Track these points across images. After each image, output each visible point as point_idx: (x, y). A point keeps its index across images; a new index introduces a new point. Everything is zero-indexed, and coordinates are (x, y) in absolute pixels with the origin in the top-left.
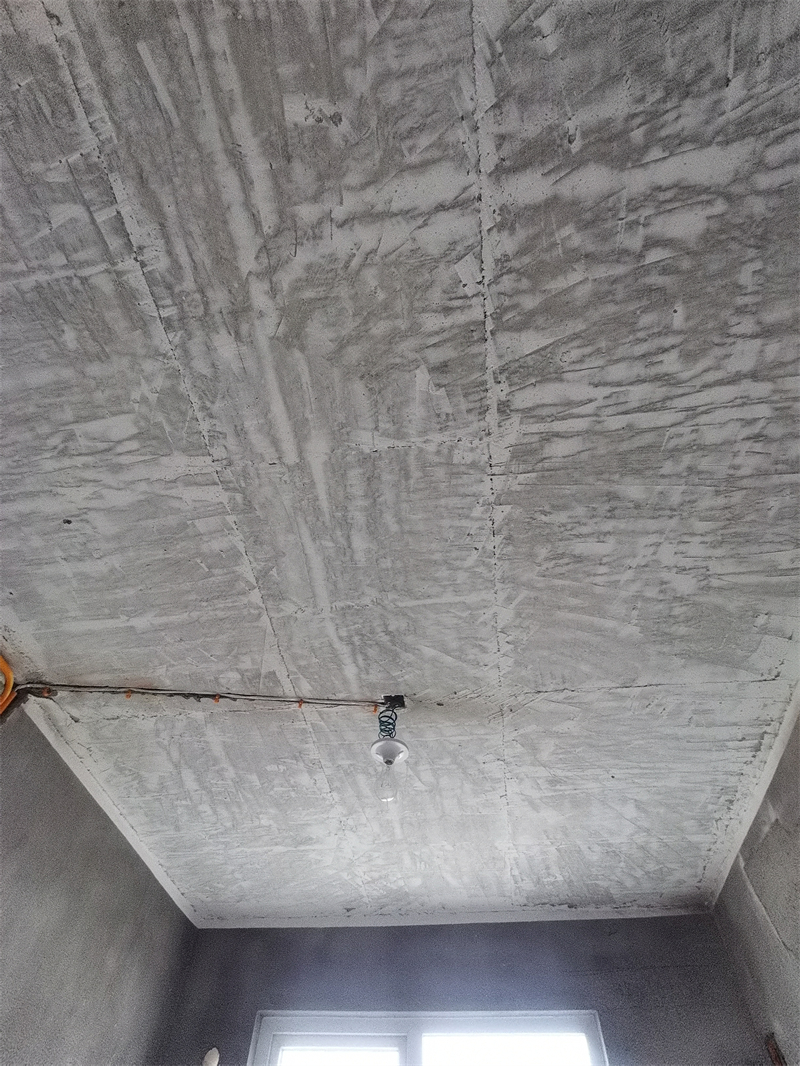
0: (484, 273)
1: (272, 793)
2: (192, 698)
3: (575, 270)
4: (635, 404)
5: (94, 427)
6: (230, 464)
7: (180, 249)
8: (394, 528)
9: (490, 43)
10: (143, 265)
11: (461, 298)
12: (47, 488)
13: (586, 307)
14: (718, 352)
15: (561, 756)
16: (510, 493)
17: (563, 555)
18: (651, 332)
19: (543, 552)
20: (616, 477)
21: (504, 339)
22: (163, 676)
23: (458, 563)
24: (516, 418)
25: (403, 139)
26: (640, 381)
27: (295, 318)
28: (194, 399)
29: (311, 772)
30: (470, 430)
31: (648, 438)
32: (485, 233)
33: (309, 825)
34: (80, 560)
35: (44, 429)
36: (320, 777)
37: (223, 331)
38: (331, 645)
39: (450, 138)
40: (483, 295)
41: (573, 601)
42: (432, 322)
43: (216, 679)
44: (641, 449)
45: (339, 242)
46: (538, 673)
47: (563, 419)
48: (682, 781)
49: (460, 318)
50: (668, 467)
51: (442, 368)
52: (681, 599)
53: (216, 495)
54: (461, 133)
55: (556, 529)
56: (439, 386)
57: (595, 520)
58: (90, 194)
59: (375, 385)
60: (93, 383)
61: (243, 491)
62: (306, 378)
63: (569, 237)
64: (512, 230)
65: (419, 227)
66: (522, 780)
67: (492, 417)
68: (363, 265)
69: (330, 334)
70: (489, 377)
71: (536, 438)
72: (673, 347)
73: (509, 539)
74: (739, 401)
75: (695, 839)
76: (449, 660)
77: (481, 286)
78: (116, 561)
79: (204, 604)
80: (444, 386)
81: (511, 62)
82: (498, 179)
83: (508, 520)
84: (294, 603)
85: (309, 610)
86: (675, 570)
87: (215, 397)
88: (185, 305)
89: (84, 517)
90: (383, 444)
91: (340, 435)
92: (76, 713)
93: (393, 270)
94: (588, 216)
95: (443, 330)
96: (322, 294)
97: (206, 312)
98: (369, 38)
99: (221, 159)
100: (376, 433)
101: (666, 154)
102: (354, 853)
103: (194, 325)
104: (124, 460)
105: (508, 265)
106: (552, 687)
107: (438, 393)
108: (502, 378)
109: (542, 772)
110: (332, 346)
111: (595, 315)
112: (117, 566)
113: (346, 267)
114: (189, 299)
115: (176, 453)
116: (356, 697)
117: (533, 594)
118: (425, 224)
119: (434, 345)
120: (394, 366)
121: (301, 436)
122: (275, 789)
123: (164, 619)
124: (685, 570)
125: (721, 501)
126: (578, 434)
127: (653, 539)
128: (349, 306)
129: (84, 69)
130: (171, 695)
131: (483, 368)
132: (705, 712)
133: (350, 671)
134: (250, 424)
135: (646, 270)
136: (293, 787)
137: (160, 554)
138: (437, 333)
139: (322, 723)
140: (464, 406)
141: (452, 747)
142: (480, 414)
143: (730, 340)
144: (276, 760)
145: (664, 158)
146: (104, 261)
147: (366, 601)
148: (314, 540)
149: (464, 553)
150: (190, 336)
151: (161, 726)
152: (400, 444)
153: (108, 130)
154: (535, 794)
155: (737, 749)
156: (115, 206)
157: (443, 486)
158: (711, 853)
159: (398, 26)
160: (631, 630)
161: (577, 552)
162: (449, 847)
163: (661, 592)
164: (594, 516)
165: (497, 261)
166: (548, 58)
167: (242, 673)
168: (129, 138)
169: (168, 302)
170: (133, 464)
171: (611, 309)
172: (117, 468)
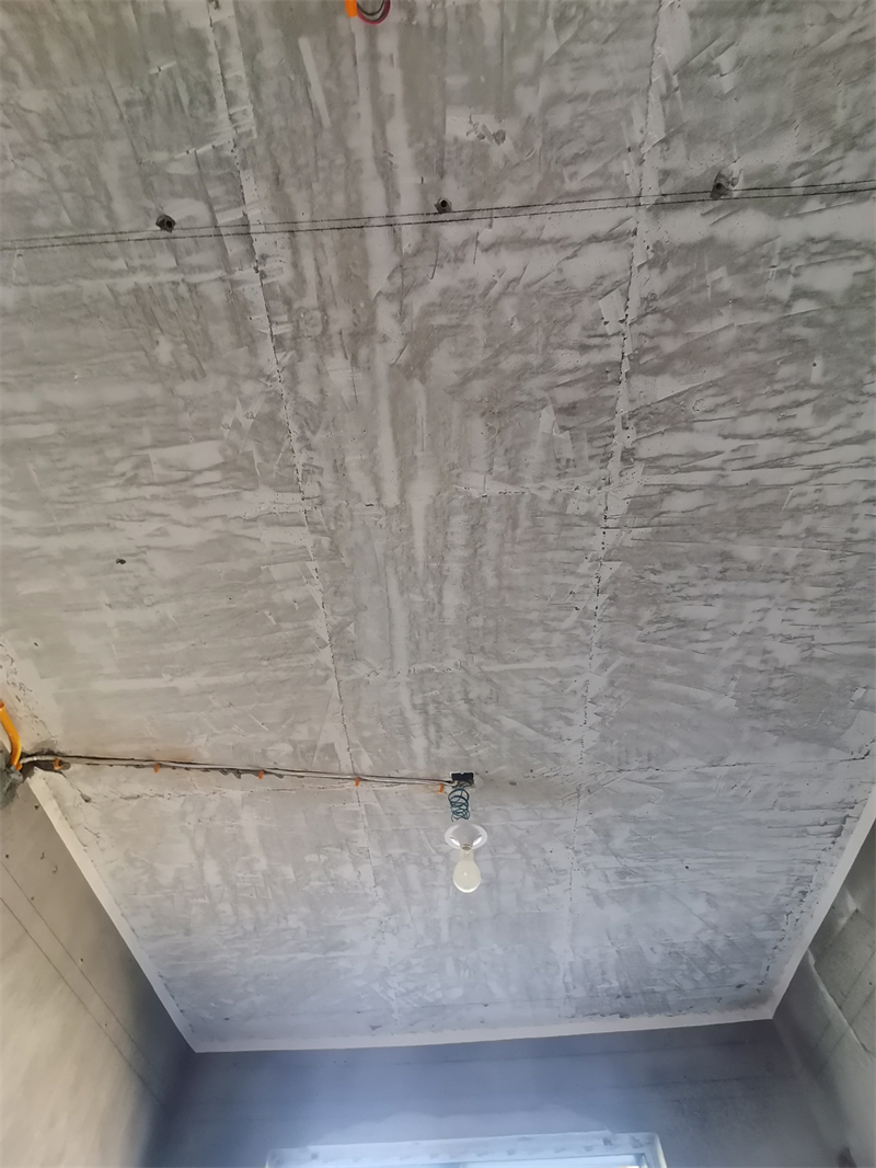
0: (627, 312)
1: (307, 888)
2: (231, 774)
3: (721, 314)
4: (760, 460)
5: (173, 453)
6: (322, 503)
7: (307, 262)
8: (492, 582)
9: (667, 77)
10: (263, 275)
11: (601, 336)
12: (105, 521)
13: (727, 354)
14: (852, 409)
15: (635, 844)
16: (621, 548)
17: (667, 619)
18: (788, 384)
19: (647, 614)
20: (733, 535)
21: (639, 382)
22: (203, 747)
23: (555, 624)
24: (639, 467)
25: (566, 164)
26: (770, 435)
27: (422, 344)
28: (293, 427)
29: (356, 863)
30: (591, 477)
31: (770, 496)
32: (634, 269)
33: (343, 926)
34: (128, 606)
35: (114, 452)
36: (366, 870)
37: (339, 355)
38: (402, 714)
39: (614, 168)
40: (623, 335)
41: (670, 670)
42: (567, 359)
43: (264, 752)
44: (762, 507)
45: (481, 267)
46: (623, 749)
47: (688, 470)
48: (758, 872)
49: (596, 357)
50: (787, 528)
51: (570, 410)
52: (782, 670)
53: (301, 538)
54: (626, 165)
55: (664, 590)
56: (563, 428)
57: (705, 581)
58: (216, 191)
59: (496, 424)
60: (181, 403)
61: (331, 534)
62: (422, 412)
63: (721, 279)
64: (664, 268)
65: (568, 258)
66: (589, 872)
67: (615, 465)
68: (503, 294)
69: (456, 365)
70: (617, 422)
71: (656, 490)
72: (808, 401)
73: (613, 599)
74: (865, 462)
75: (761, 935)
76: (529, 733)
77: (622, 325)
78: (170, 610)
79: (265, 663)
80: (569, 429)
81: (685, 97)
82: (656, 216)
83: (615, 579)
84: (369, 664)
85: (383, 673)
86: (780, 638)
87: (318, 427)
88: (302, 324)
89: (143, 556)
90: (494, 489)
91: (448, 476)
92: (88, 792)
93: (535, 301)
94: (742, 260)
95: (577, 369)
96: (454, 322)
97: (324, 331)
98: (547, 57)
99: (369, 167)
100: (488, 476)
101: (824, 206)
102: (391, 960)
103: (307, 344)
104: (201, 492)
105: (654, 304)
106: (636, 765)
107: (561, 436)
108: (631, 424)
109: (612, 862)
110: (455, 379)
111: (735, 362)
112: (170, 615)
113: (485, 294)
114: (307, 317)
115: (262, 487)
116: (422, 775)
117: (630, 661)
118: (574, 255)
119: (565, 384)
120: (520, 405)
121: (405, 477)
122: (312, 883)
123: (214, 680)
124: (790, 639)
125: (834, 566)
126: (700, 488)
127: (763, 603)
128: (481, 335)
129: (236, 59)
130: (207, 770)
131: (613, 412)
132: (790, 794)
133: (419, 744)
134: (352, 460)
135: (790, 321)
136: (332, 880)
137: (223, 603)
138: (570, 371)
139: (378, 805)
140: (587, 450)
141: (518, 833)
142: (602, 461)
143: (863, 399)
144: (318, 849)
145: (820, 211)
146: (219, 268)
147: (449, 663)
148: (402, 593)
149: (563, 613)
150: (301, 357)
151: (189, 808)
152: (512, 489)
153: (248, 122)
154: (602, 888)
155: (818, 835)
156: (242, 208)
157: (551, 538)
158: (776, 951)
159: (578, 50)
160: (726, 703)
161: (682, 616)
162: (499, 952)
163: (764, 662)
164: (704, 578)
165: (644, 299)
166: (723, 97)
167: (294, 744)
168: (270, 135)
169: (285, 318)
170: (210, 498)
171: (752, 357)
172: (191, 502)
